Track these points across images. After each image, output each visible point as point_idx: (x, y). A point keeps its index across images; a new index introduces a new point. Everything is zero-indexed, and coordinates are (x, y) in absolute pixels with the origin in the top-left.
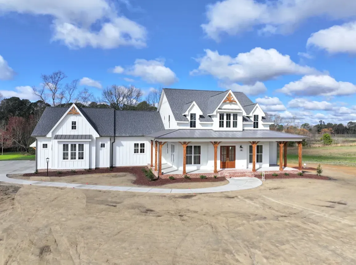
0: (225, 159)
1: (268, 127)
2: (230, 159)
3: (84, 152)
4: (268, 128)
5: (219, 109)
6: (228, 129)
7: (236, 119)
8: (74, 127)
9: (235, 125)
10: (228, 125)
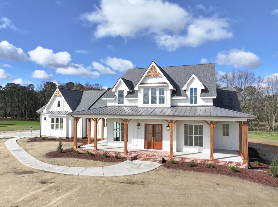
0: (150, 138)
1: (210, 102)
2: (156, 139)
3: (63, 124)
4: (211, 104)
5: (141, 84)
6: (153, 105)
7: (163, 94)
8: (59, 106)
9: (162, 100)
10: (153, 101)
